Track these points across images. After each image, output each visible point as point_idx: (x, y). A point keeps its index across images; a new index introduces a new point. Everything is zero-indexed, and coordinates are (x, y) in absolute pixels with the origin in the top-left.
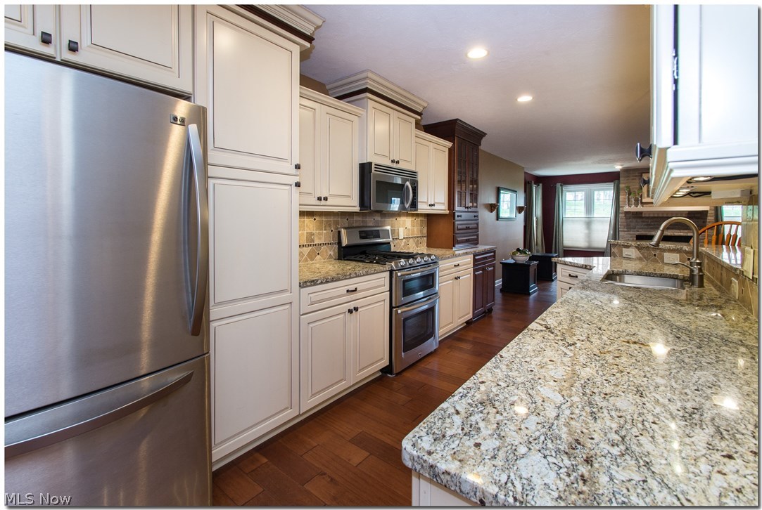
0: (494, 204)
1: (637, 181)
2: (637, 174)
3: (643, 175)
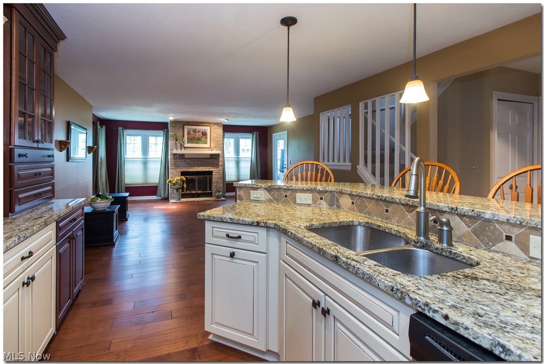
0: (65, 142)
1: (181, 131)
2: (181, 126)
3: (185, 126)
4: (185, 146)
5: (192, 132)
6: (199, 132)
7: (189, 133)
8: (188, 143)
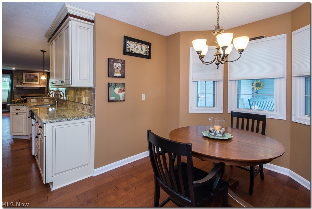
1: (21, 75)
2: (21, 72)
3: (24, 73)
4: (24, 83)
5: (28, 76)
6: (33, 76)
7: (26, 76)
8: (25, 81)
